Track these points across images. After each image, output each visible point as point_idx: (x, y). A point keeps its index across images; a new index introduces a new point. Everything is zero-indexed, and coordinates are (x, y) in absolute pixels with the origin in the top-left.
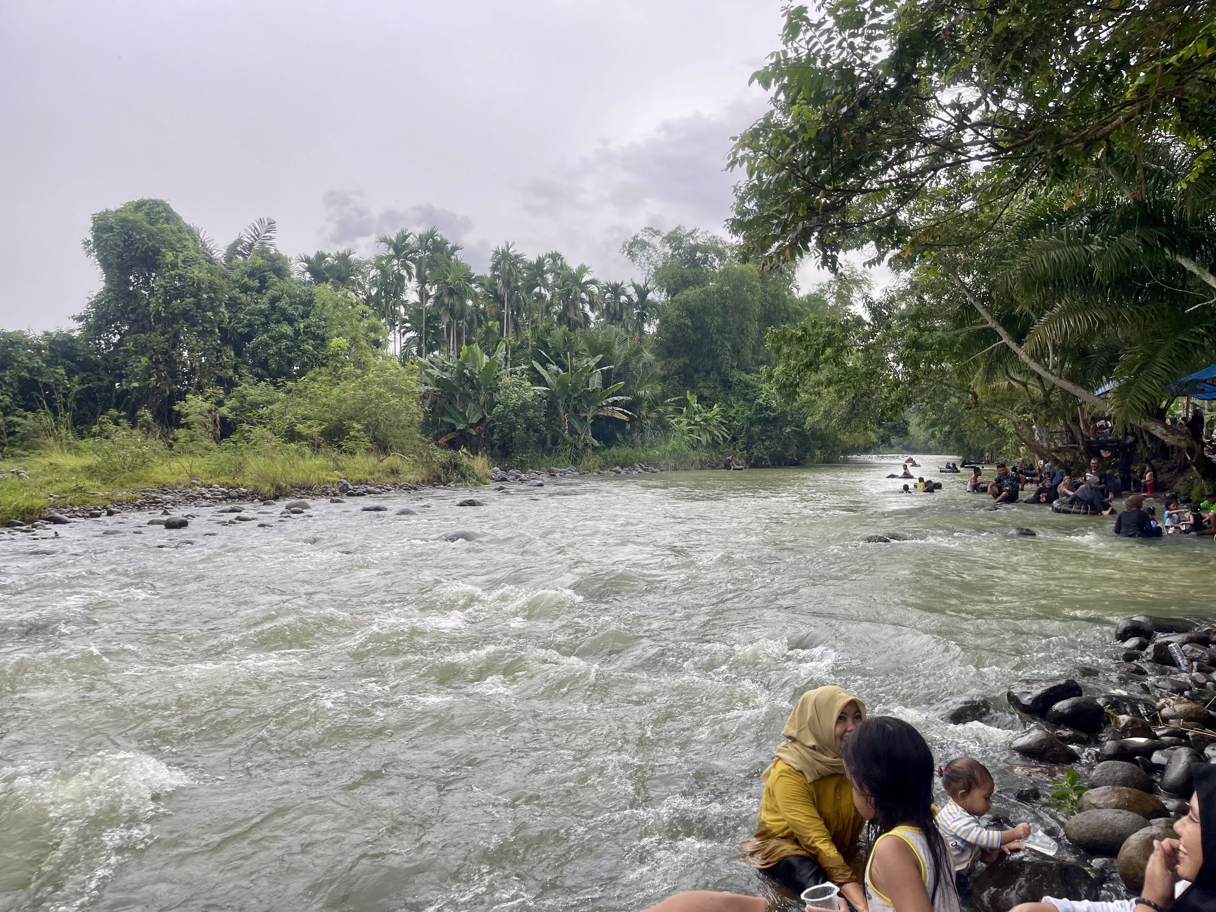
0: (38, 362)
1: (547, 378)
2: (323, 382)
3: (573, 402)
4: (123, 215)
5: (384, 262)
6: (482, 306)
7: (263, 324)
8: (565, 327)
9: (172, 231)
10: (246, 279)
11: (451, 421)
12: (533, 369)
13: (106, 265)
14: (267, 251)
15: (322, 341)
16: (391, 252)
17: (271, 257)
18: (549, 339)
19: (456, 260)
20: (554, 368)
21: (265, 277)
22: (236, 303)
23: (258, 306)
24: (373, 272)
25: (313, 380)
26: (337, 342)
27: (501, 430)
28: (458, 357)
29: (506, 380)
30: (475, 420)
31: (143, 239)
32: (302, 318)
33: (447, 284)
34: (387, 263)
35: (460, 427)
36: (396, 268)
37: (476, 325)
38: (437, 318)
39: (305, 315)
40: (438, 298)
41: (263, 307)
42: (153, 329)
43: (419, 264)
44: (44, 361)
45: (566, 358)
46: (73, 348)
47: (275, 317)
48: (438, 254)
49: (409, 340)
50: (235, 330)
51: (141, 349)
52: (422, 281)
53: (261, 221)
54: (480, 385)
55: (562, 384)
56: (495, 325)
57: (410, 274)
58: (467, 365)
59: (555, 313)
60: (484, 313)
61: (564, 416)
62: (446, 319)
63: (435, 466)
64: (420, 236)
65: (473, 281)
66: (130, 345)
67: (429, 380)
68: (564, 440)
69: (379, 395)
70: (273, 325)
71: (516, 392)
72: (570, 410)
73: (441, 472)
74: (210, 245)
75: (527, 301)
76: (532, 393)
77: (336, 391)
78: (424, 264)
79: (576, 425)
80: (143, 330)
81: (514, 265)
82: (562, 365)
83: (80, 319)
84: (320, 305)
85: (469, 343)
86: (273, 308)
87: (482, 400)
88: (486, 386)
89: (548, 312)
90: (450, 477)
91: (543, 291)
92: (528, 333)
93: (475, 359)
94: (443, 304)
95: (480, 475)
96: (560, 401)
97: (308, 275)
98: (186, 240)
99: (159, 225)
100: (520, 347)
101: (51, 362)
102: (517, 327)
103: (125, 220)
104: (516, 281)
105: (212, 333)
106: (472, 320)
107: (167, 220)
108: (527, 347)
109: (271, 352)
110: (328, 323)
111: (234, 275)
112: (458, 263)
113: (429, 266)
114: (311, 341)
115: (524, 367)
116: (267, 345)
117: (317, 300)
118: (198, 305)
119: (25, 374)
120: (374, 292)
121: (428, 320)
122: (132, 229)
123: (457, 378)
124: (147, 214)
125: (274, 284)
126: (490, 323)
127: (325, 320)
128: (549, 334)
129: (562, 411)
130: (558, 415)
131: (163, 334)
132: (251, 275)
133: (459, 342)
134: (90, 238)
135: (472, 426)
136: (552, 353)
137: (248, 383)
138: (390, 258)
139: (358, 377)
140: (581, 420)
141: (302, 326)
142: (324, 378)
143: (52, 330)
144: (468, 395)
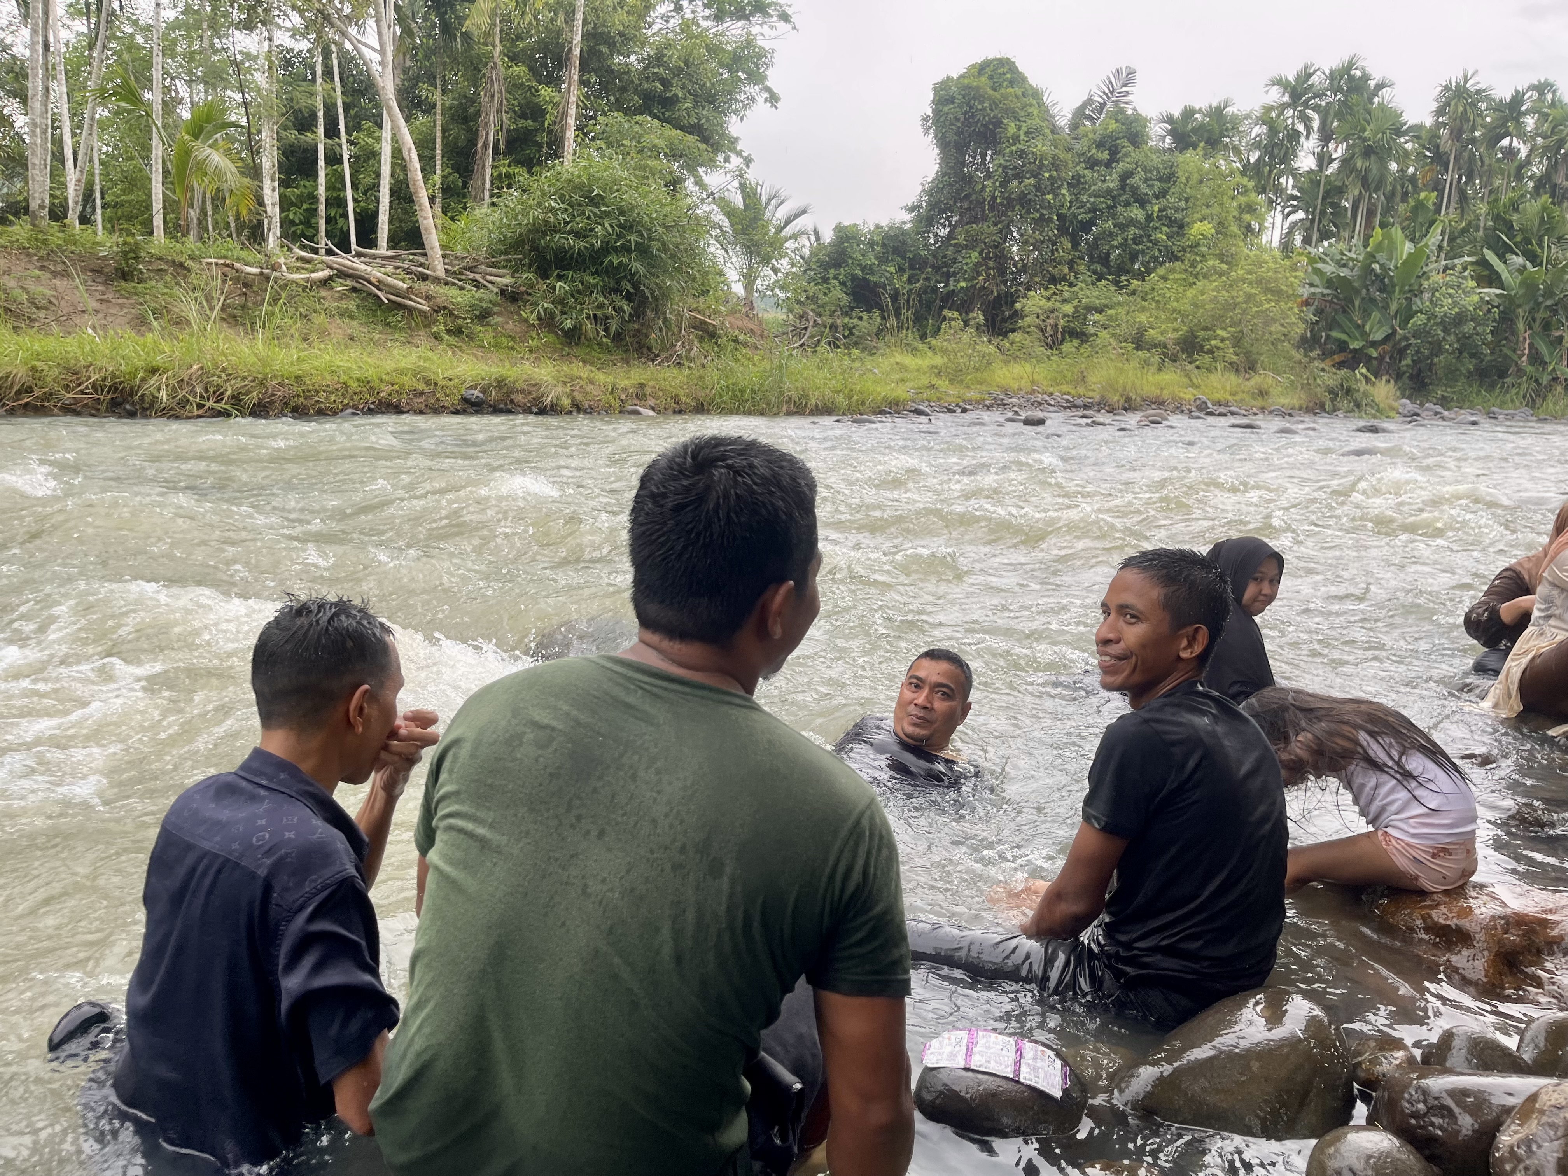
0: (871, 259)
1: (1505, 275)
2: (1175, 281)
3: (1541, 315)
4: (966, 81)
5: (1274, 115)
6: (1411, 170)
7: (1109, 207)
8: (1546, 199)
9: (1017, 97)
10: (1094, 151)
11: (1343, 337)
12: (1484, 263)
13: (943, 143)
14: (1122, 111)
15: (1179, 227)
16: (1286, 98)
17: (1127, 117)
18: (1515, 217)
19: (1381, 104)
20: (1518, 260)
21: (1116, 146)
22: (1079, 181)
23: (1105, 186)
24: (1256, 130)
25: (1164, 278)
26: (1200, 228)
27: (1418, 352)
28: (1365, 246)
29: (1437, 278)
30: (1378, 336)
31: (984, 109)
32: (1157, 198)
33: (1365, 140)
34: (1278, 116)
35: (1355, 345)
36: (1290, 121)
37: (1398, 199)
38: (1341, 191)
39: (1162, 194)
40: (1346, 162)
41: (1112, 185)
42: (985, 219)
43: (1324, 113)
44: (876, 258)
45: (1541, 246)
46: (904, 243)
47: (1123, 198)
48: (1355, 97)
49: (1294, 225)
50: (1075, 217)
51: (972, 244)
52: (1326, 137)
53: (1118, 72)
54: (1394, 286)
55: (1530, 286)
56: (1428, 197)
57: (1308, 128)
58: (1379, 256)
59: (1531, 178)
60: (1413, 179)
61: (1525, 336)
62: (1355, 191)
63: (1318, 390)
64: (1332, 72)
65: (1405, 133)
66: (961, 239)
67: (1316, 280)
68: (1519, 370)
69: (1249, 298)
70: (1120, 209)
71: (1450, 295)
72: (1537, 326)
73: (1327, 398)
74: (1055, 111)
75: (1487, 161)
76: (1476, 298)
77: (1191, 292)
78: (1332, 113)
79: (1543, 349)
80: (975, 220)
81: (1474, 105)
82: (1533, 258)
83: (912, 209)
84: (1183, 180)
85: (1383, 225)
86: (1123, 186)
87: (1394, 307)
88: (1403, 286)
89: (1519, 176)
90: (1340, 405)
91: (1515, 143)
92: (1483, 208)
93: (1392, 248)
94: (1354, 169)
95: (1382, 405)
96: (1520, 311)
97: (1168, 139)
98: (1031, 105)
99: (1003, 91)
100: (1464, 231)
101: (883, 259)
102: (1463, 198)
103: (969, 87)
104: (1473, 129)
105: (1050, 220)
106: (1393, 193)
107: (1011, 83)
108: (1477, 229)
109: (1115, 243)
110: (1190, 204)
111: (1078, 147)
112: (1382, 106)
113: (1340, 116)
114: (1165, 229)
115: (1467, 258)
116: (1111, 234)
117: (1180, 173)
118: (1038, 188)
119: (858, 272)
120: (1254, 157)
121: (1327, 195)
122: (974, 99)
123: (1359, 277)
124: (991, 77)
125: (1126, 155)
126: (1423, 195)
127: (1187, 200)
128: (1516, 209)
129: (1521, 326)
130: (1514, 332)
131: (995, 224)
132: (1100, 145)
133: (1369, 225)
134: (929, 112)
135: (1374, 344)
136: (1518, 239)
137: (1084, 281)
138: (1283, 107)
139: (1221, 275)
140: (1552, 343)
141: (1156, 208)
142: (1177, 276)
143: (884, 223)
144: (1373, 301)
